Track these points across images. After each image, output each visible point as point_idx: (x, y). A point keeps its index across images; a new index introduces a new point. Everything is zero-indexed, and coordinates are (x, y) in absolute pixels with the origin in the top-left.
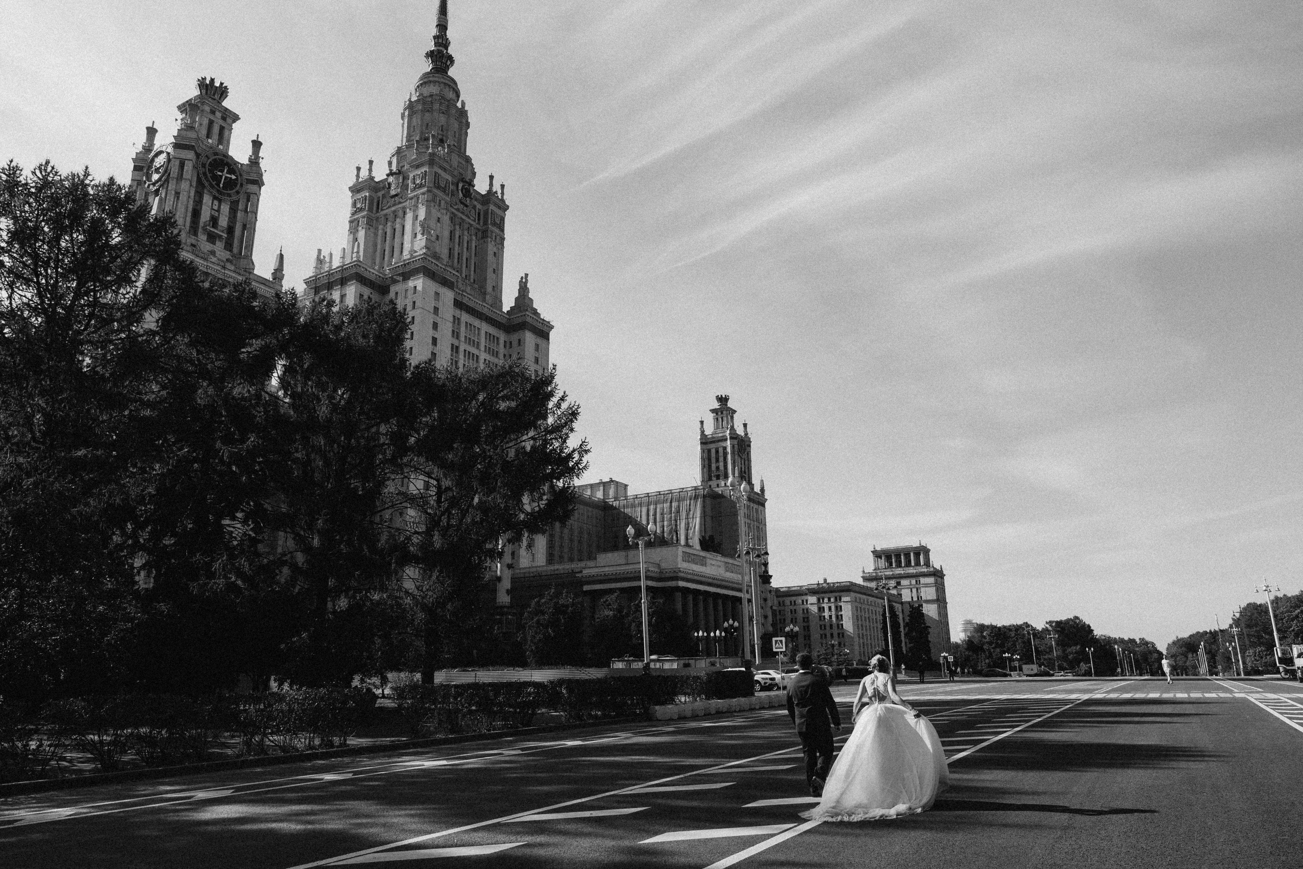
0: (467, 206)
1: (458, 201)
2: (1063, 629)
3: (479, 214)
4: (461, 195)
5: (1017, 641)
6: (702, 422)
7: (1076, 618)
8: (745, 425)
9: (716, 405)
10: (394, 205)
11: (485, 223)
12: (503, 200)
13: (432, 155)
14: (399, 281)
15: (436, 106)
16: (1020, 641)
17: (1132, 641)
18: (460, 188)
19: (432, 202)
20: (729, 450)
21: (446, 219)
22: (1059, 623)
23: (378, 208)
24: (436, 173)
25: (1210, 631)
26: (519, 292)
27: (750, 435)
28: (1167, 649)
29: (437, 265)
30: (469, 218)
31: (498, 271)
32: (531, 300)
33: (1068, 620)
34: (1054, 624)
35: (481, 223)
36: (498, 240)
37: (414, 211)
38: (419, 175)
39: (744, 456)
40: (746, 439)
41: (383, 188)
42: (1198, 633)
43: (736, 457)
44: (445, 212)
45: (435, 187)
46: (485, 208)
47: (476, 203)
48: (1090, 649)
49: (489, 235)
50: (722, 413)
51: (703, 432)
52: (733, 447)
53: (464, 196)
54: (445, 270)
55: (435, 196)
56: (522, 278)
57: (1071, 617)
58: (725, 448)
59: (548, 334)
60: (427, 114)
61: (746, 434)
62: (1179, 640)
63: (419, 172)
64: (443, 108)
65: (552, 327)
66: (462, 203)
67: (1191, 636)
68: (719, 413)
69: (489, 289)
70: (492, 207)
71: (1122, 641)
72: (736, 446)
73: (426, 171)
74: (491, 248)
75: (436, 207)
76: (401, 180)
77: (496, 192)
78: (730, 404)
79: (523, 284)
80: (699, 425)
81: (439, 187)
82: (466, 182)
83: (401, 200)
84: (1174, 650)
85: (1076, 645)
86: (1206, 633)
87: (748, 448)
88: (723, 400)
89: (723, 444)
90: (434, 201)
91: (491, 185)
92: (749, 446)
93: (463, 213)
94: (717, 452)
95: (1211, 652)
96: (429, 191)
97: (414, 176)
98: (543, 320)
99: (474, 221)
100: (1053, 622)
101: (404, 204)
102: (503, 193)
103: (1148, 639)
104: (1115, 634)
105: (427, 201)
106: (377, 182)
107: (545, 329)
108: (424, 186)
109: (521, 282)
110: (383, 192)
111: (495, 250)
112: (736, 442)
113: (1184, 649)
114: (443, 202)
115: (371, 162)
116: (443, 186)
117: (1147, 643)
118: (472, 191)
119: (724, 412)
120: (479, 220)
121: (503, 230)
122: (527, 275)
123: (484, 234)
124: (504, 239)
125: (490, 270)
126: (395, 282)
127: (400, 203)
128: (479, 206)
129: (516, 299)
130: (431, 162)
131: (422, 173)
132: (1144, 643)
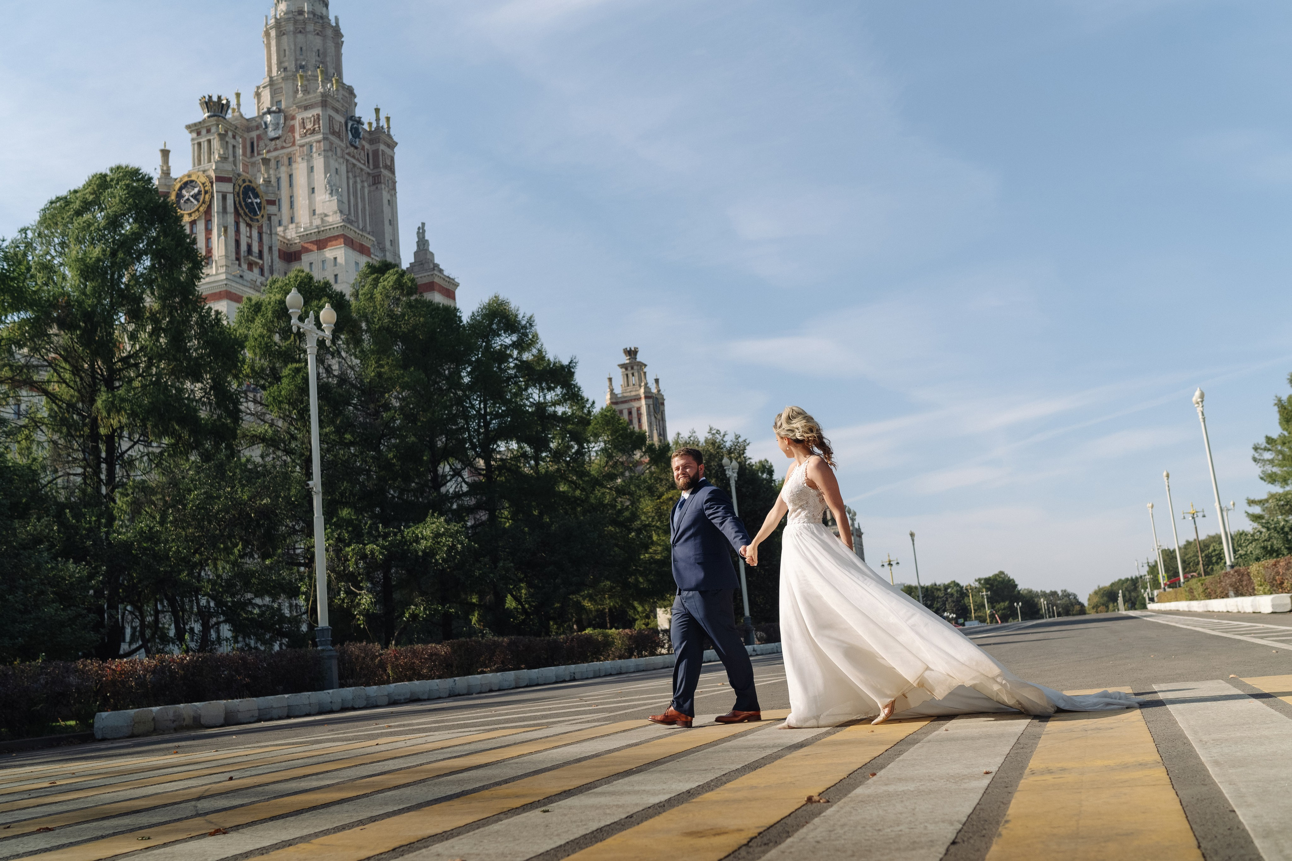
0: (356, 148)
1: (348, 145)
2: (992, 585)
3: (368, 154)
4: (350, 136)
5: (947, 600)
6: (610, 379)
7: (1002, 573)
8: (657, 381)
9: (625, 360)
10: (276, 149)
11: (376, 166)
12: (389, 136)
13: (324, 95)
14: (311, 251)
15: (310, 27)
16: (950, 600)
17: (1054, 594)
18: (349, 128)
19: (329, 151)
20: (644, 410)
21: (343, 169)
22: (987, 580)
23: (252, 151)
24: (330, 116)
25: (1132, 578)
26: (418, 246)
27: (662, 392)
28: (1089, 600)
29: (355, 232)
30: (360, 162)
31: (393, 222)
32: (432, 254)
33: (996, 575)
34: (982, 582)
35: (371, 167)
36: (390, 185)
37: (308, 161)
38: (310, 118)
39: (659, 417)
40: (658, 397)
41: (258, 128)
42: (1120, 580)
43: (653, 418)
44: (341, 160)
45: (330, 133)
46: (374, 147)
47: (364, 143)
48: (1018, 604)
49: (382, 181)
50: (632, 368)
51: (612, 390)
52: (648, 406)
53: (353, 136)
54: (362, 236)
55: (331, 143)
56: (419, 228)
57: (996, 572)
58: (639, 409)
59: (454, 293)
60: (300, 36)
61: (659, 391)
62: (1100, 589)
63: (309, 114)
64: (319, 28)
65: (457, 285)
66: (352, 145)
67: (1113, 585)
68: (629, 368)
69: (388, 244)
70: (382, 147)
71: (1044, 595)
72: (652, 406)
73: (318, 115)
74: (386, 196)
75: (334, 156)
76: (282, 121)
77: (382, 127)
78: (640, 358)
79: (421, 236)
80: (607, 383)
81: (333, 133)
82: (355, 120)
83: (284, 144)
84: (1096, 600)
85: (1004, 601)
86: (1127, 580)
87: (661, 407)
88: (632, 353)
89: (635, 404)
90: (331, 150)
91: (378, 120)
92: (663, 404)
93: (354, 157)
94: (630, 413)
95: (1130, 599)
96: (325, 139)
97: (303, 119)
98: (448, 277)
99: (364, 164)
100: (982, 579)
101: (290, 150)
102: (389, 128)
103: (1070, 590)
104: (1037, 588)
105: (324, 150)
106: (247, 120)
107: (451, 288)
108: (319, 132)
109: (418, 233)
110: (258, 132)
111: (389, 197)
112: (651, 402)
113: (1105, 598)
114: (339, 150)
115: (238, 95)
116: (337, 130)
117: (1068, 595)
118: (360, 130)
119: (635, 367)
120: (368, 162)
121: (393, 173)
122: (423, 224)
123: (376, 180)
124: (394, 183)
125: (386, 222)
126: (307, 250)
127: (283, 148)
128: (367, 146)
129: (416, 254)
130: (324, 104)
131: (313, 116)
132: (1067, 595)
